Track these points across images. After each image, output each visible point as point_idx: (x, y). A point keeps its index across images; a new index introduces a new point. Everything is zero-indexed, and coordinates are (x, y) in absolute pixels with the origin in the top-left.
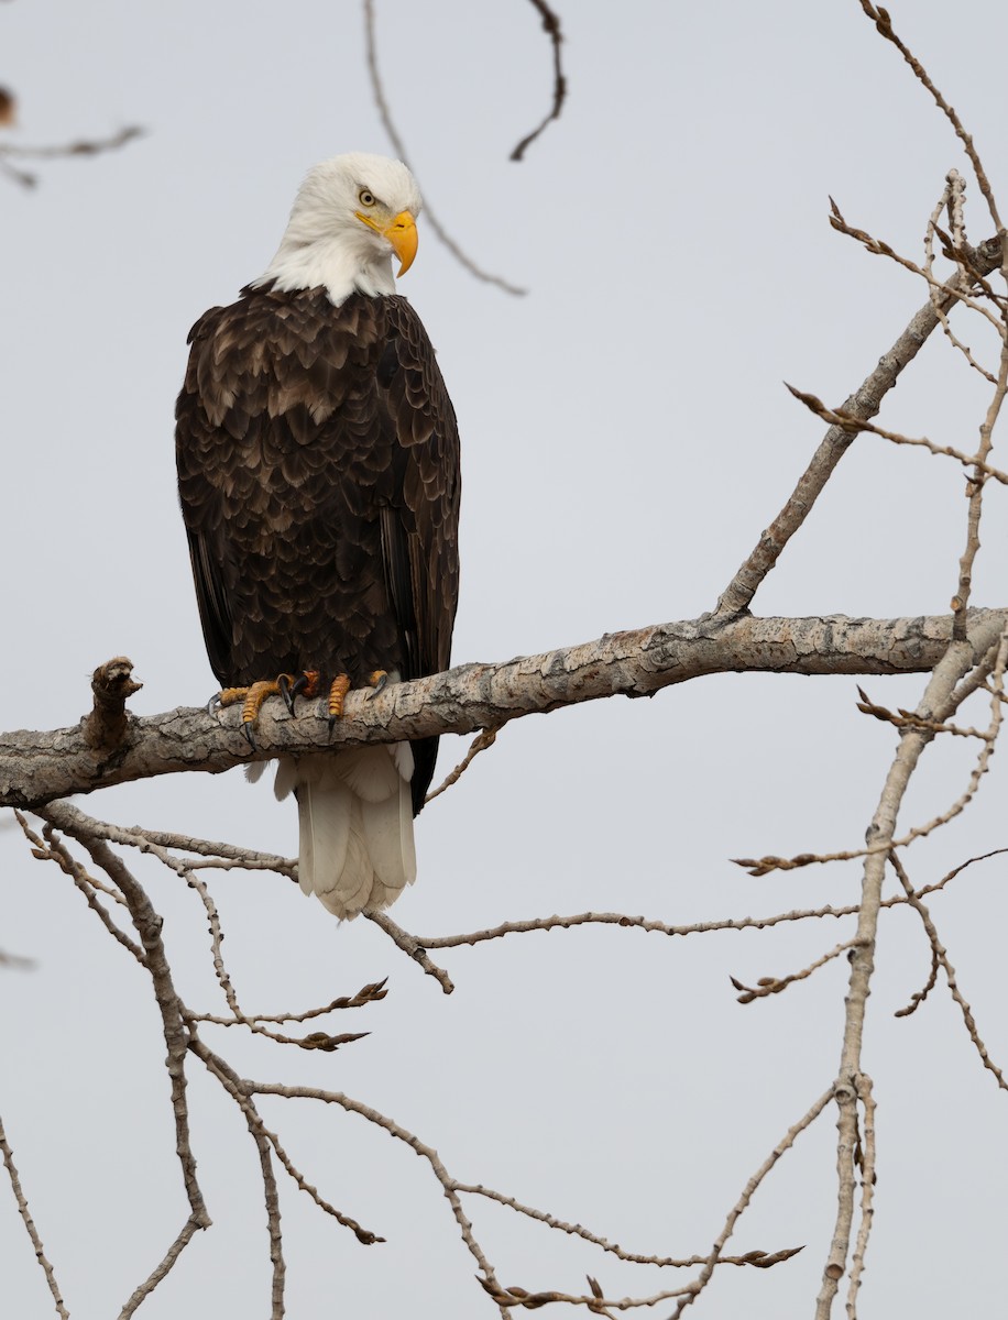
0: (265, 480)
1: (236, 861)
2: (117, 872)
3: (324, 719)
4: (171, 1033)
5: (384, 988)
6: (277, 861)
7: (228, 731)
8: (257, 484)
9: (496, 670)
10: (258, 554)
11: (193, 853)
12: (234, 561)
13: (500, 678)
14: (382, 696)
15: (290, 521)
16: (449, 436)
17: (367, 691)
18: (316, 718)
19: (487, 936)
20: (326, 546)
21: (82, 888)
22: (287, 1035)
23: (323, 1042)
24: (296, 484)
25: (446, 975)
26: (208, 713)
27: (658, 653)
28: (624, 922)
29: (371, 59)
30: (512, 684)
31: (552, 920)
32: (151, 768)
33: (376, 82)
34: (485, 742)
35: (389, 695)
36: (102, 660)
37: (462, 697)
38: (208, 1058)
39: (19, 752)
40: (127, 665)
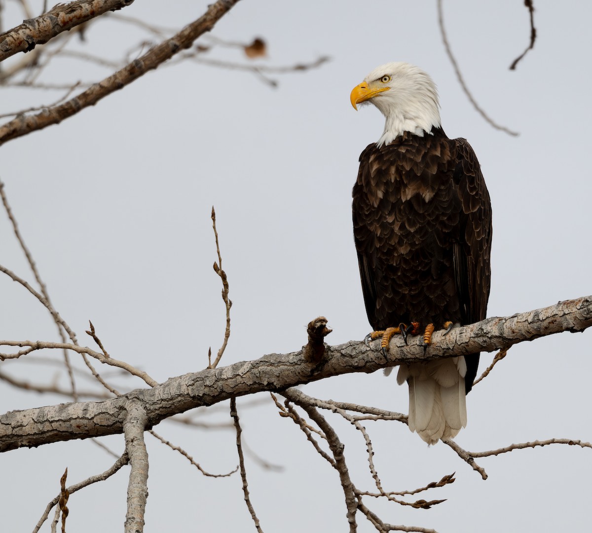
0: (396, 229)
1: (380, 416)
2: (321, 422)
3: (422, 346)
4: (349, 501)
5: (453, 478)
6: (400, 416)
7: (375, 352)
8: (393, 230)
9: (506, 320)
10: (392, 265)
11: (358, 413)
12: (380, 268)
13: (508, 324)
14: (450, 334)
15: (409, 249)
16: (487, 207)
17: (443, 331)
18: (418, 345)
19: (504, 451)
20: (426, 261)
21: (304, 430)
22: (406, 501)
23: (424, 504)
24: (412, 230)
25: (483, 471)
26: (365, 343)
27: (585, 311)
28: (571, 443)
29: (441, 22)
30: (514, 327)
31: (535, 442)
32: (337, 371)
33: (443, 33)
34: (501, 356)
35: (454, 333)
36: (312, 319)
37: (489, 334)
38: (367, 513)
39: (272, 364)
40: (325, 321)
